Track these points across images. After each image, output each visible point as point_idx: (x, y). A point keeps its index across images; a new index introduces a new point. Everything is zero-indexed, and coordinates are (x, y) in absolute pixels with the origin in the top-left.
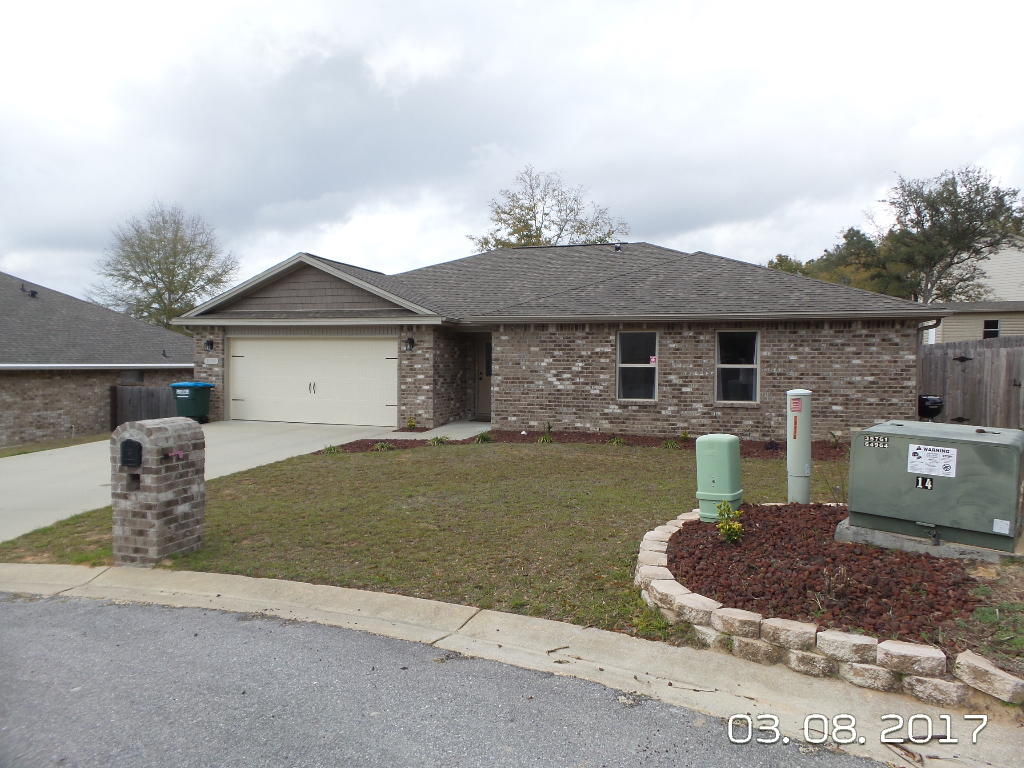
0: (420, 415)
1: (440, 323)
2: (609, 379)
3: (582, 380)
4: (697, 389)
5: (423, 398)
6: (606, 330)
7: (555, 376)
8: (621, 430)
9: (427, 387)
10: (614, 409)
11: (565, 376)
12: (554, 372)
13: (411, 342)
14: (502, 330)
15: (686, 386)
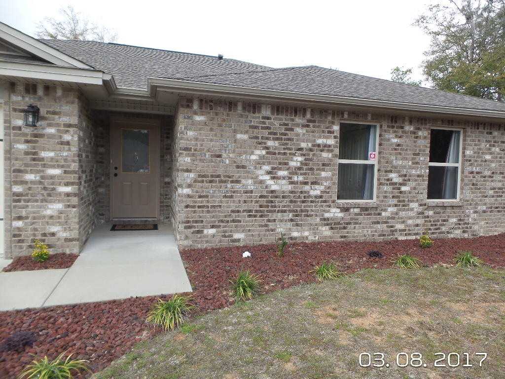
0: (53, 234)
1: (100, 83)
2: (329, 177)
3: (301, 178)
4: (415, 188)
5: (60, 206)
6: (330, 118)
7: (269, 173)
8: (342, 237)
9: (68, 189)
10: (335, 213)
11: (281, 173)
12: (267, 168)
13: (34, 111)
14: (196, 107)
15: (404, 185)
